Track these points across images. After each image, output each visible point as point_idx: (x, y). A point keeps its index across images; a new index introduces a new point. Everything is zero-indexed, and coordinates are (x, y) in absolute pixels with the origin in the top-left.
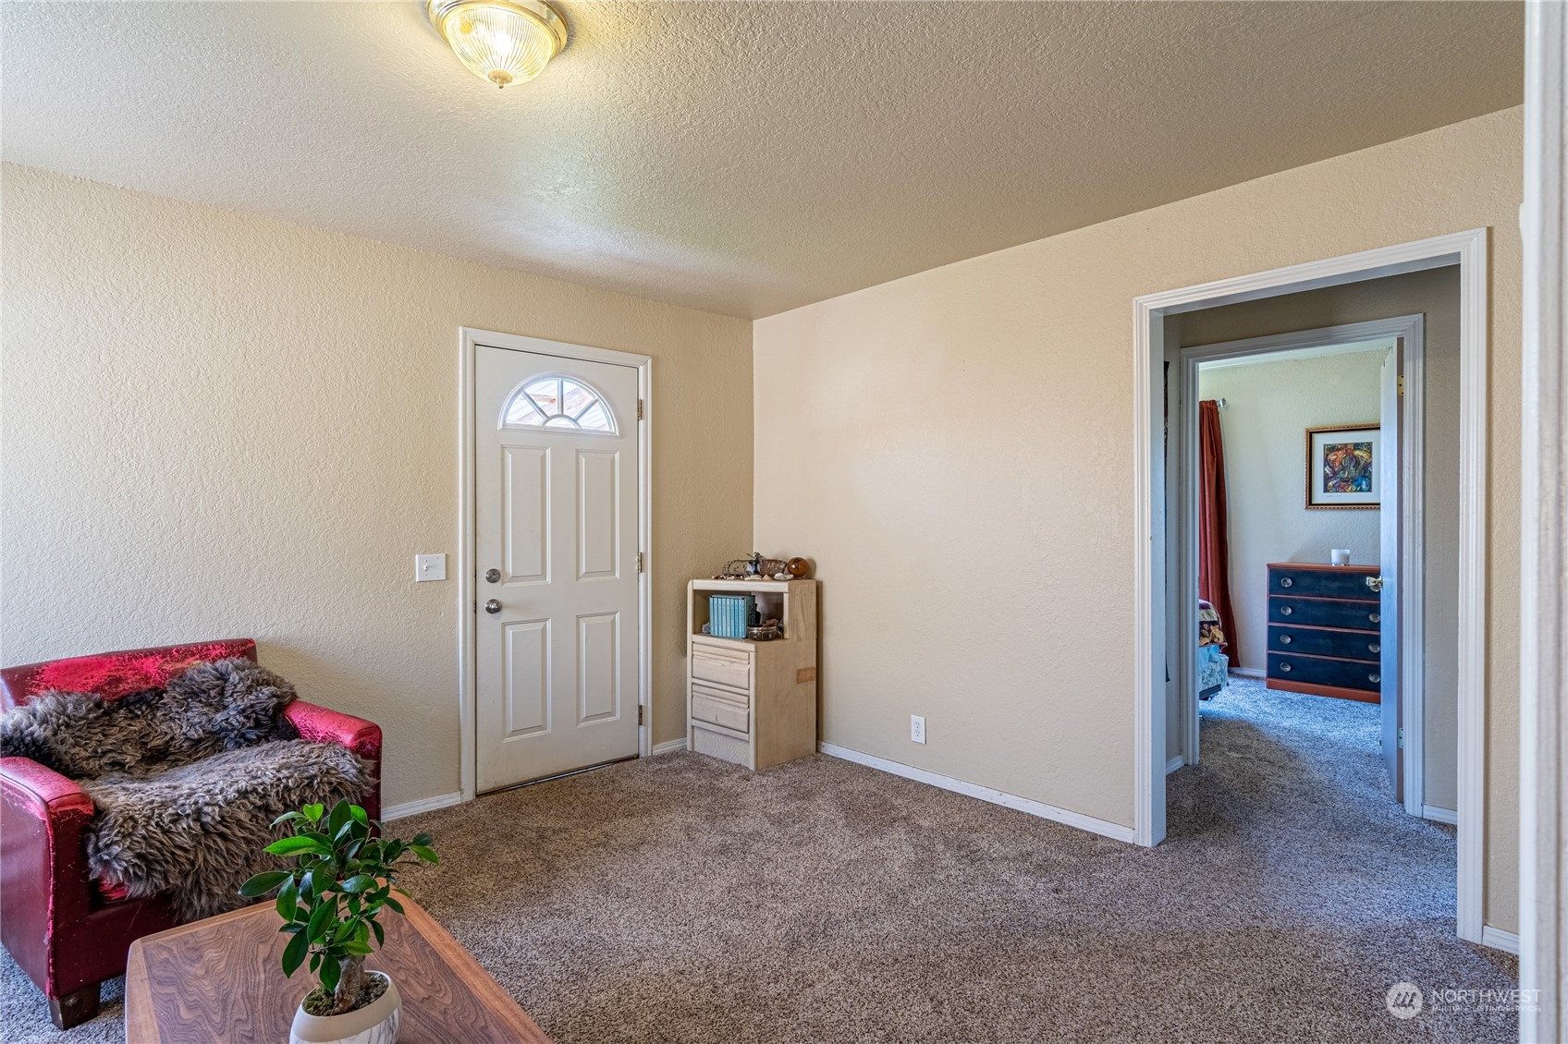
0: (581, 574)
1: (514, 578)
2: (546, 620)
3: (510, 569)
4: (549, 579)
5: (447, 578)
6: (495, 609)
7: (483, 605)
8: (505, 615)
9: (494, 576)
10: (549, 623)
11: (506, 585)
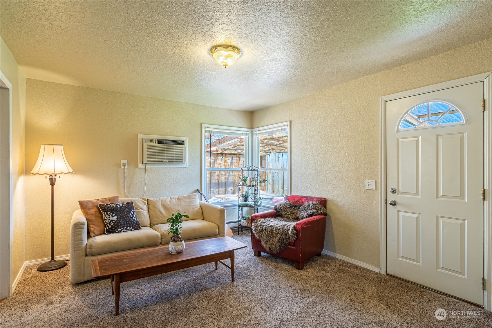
0: (439, 196)
1: (402, 193)
2: (419, 214)
3: (401, 189)
4: (420, 196)
5: (376, 189)
6: (394, 204)
7: (389, 202)
8: (398, 207)
9: (394, 192)
10: (420, 215)
11: (399, 195)
